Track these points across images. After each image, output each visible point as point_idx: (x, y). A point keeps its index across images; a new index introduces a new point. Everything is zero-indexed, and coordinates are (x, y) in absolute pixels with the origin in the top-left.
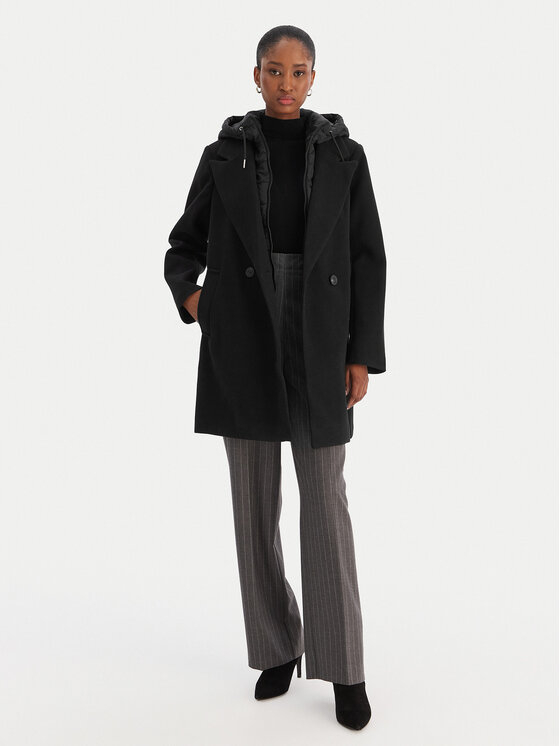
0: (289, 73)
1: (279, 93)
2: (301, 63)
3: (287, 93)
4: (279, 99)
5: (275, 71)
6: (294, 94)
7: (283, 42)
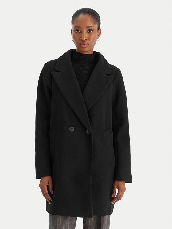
0: (85, 31)
1: (80, 41)
2: (91, 25)
3: (84, 41)
4: (80, 44)
5: (78, 31)
6: (88, 42)
7: (81, 16)
